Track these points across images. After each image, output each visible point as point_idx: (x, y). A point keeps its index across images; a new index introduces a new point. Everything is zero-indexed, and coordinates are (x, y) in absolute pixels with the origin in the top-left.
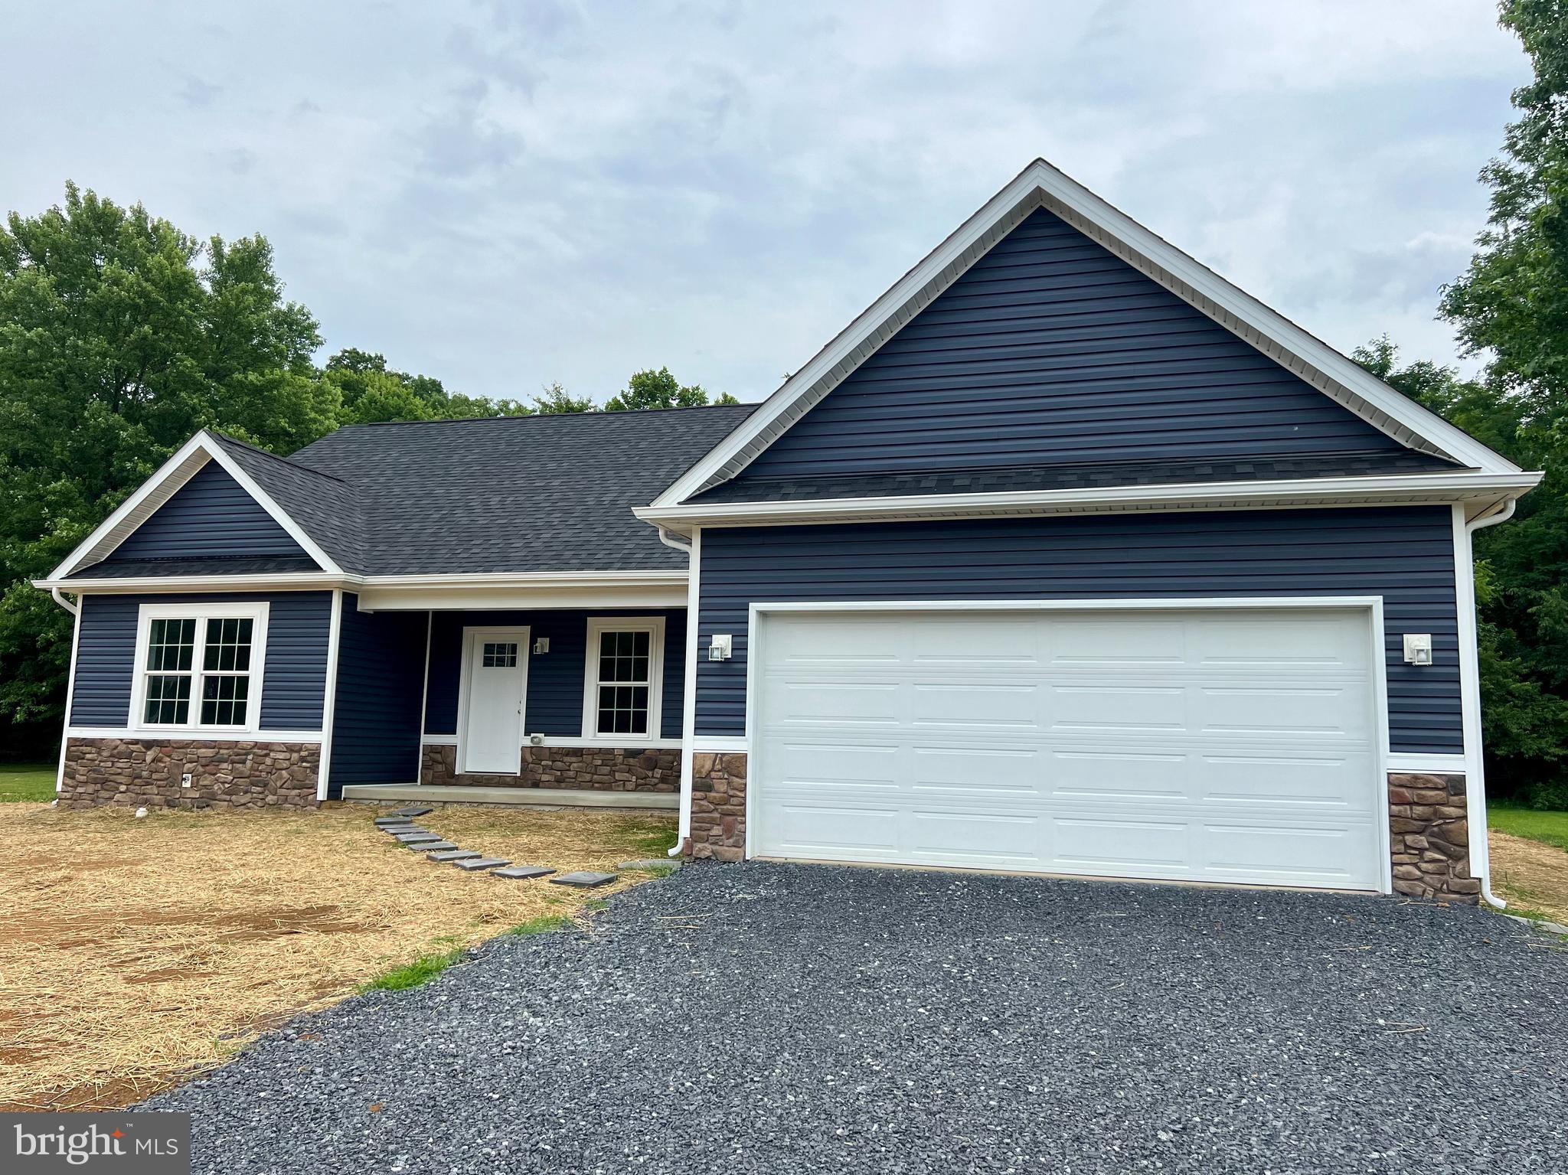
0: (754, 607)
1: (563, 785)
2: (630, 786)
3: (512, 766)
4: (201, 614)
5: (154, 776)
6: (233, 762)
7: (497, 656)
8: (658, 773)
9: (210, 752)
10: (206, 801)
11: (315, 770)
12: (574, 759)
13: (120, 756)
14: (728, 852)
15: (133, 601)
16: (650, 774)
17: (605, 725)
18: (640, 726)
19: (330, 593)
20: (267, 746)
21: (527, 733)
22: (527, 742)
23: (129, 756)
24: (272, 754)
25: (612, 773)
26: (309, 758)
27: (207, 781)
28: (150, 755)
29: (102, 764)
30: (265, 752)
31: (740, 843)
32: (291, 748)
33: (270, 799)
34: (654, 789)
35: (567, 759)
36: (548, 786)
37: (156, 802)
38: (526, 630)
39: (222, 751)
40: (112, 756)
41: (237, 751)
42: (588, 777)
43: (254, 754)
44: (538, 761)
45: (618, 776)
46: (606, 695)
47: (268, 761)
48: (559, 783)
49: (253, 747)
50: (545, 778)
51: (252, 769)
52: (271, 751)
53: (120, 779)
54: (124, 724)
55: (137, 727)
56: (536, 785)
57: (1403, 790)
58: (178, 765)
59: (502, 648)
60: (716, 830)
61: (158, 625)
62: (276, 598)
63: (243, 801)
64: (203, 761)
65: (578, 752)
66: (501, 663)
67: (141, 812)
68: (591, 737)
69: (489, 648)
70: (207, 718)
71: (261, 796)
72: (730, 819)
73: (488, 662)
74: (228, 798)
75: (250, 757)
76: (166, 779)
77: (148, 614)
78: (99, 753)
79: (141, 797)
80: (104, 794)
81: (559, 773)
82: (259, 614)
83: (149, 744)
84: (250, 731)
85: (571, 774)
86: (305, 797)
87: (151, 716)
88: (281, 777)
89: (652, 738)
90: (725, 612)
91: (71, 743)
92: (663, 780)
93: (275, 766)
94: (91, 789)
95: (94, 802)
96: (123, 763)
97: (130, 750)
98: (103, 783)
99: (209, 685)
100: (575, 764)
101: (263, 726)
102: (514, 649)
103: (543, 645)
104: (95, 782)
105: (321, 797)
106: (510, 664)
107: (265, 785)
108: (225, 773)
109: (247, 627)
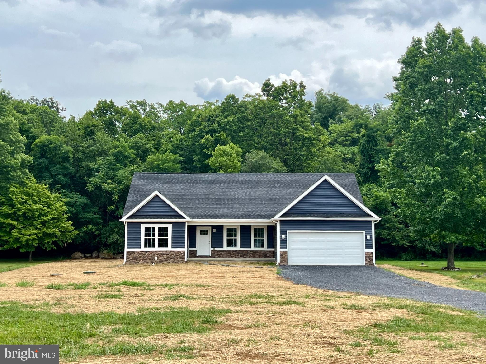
0: (288, 231)
3: (209, 254)
4: (156, 226)
5: (148, 258)
7: (204, 232)
8: (240, 255)
9: (161, 253)
10: (161, 262)
11: (184, 255)
13: (140, 254)
14: (285, 264)
15: (140, 224)
16: (238, 255)
17: (228, 246)
18: (235, 246)
19: (185, 223)
20: (174, 251)
21: (212, 248)
22: (212, 249)
23: (142, 254)
24: (175, 253)
25: (230, 255)
26: (183, 253)
27: (161, 258)
28: (147, 254)
29: (136, 256)
31: (287, 263)
32: (179, 252)
33: (175, 261)
34: (239, 258)
36: (217, 258)
37: (149, 262)
38: (211, 228)
39: (164, 253)
40: (138, 254)
41: (167, 253)
42: (225, 256)
43: (171, 253)
44: (214, 253)
46: (228, 240)
48: (219, 257)
50: (216, 256)
51: (171, 256)
53: (140, 258)
54: (140, 248)
55: (143, 248)
56: (214, 258)
57: (367, 253)
58: (154, 255)
59: (204, 231)
60: (283, 261)
61: (146, 229)
62: (173, 223)
63: (169, 262)
64: (160, 255)
65: (223, 251)
66: (204, 234)
67: (153, 264)
68: (225, 248)
69: (201, 231)
70: (159, 246)
71: (173, 261)
72: (285, 260)
73: (201, 234)
74: (166, 261)
76: (151, 258)
77: (143, 227)
78: (135, 254)
79: (146, 262)
80: (136, 261)
81: (219, 255)
82: (170, 226)
83: (146, 252)
84: (170, 248)
85: (222, 255)
86: (182, 261)
87: (146, 246)
88: (177, 257)
89: (238, 248)
90: (283, 232)
91: (127, 252)
92: (241, 256)
93: (176, 255)
94: (134, 261)
95: (135, 263)
96: (141, 255)
97: (142, 253)
98: (136, 259)
99: (159, 240)
100: (222, 253)
101: (172, 248)
102: (207, 231)
103: (214, 231)
104: (134, 259)
105: (186, 260)
106: (207, 234)
107: (174, 259)
108: (165, 256)
109: (167, 229)
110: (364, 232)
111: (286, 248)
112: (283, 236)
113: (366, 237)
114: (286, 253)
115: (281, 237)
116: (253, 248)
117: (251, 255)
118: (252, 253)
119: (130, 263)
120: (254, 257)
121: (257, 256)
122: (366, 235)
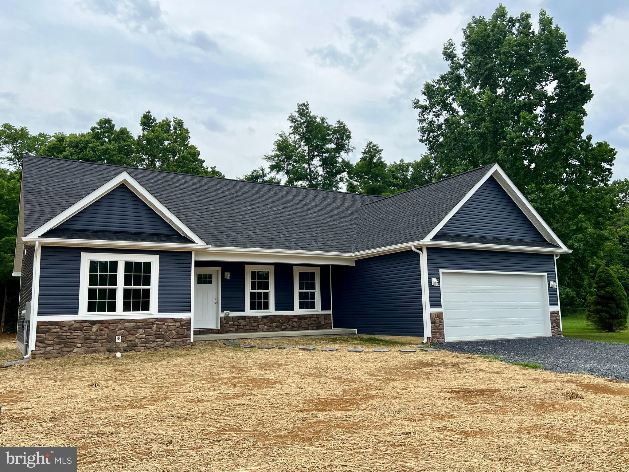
0: (441, 271)
1: (239, 331)
2: (264, 330)
3: (216, 325)
4: (121, 260)
5: (99, 338)
6: (145, 328)
7: (204, 280)
8: (275, 324)
9: (131, 325)
10: (133, 347)
11: (189, 329)
12: (242, 321)
13: (76, 329)
14: (441, 340)
15: (78, 251)
16: (272, 325)
17: (253, 307)
18: (266, 307)
19: (190, 253)
20: (164, 321)
21: (222, 311)
22: (222, 315)
23: (81, 329)
24: (166, 324)
25: (258, 326)
26: (185, 324)
27: (132, 338)
28: (95, 328)
29: (64, 334)
30: (163, 323)
31: (443, 338)
32: (175, 320)
33: (167, 344)
34: (273, 330)
35: (239, 321)
36: (232, 332)
37: (101, 350)
38: (220, 269)
39: (138, 324)
40: (69, 329)
41: (147, 324)
42: (248, 327)
43: (157, 324)
44: (228, 322)
45: (260, 326)
46: (253, 295)
47: (165, 327)
48: (237, 331)
49: (156, 321)
50: (231, 329)
51: (156, 331)
52: (165, 322)
53: (76, 341)
54: (77, 313)
55: (84, 314)
56: (227, 332)
57: (552, 314)
58: (114, 332)
59: (205, 276)
60: (438, 335)
61: (93, 265)
62: (162, 253)
63: (153, 346)
64: (129, 329)
65: (244, 318)
66: (205, 282)
67: (118, 354)
68: (248, 312)
69: (200, 276)
70: (127, 307)
71: (162, 343)
72: (440, 331)
73: (200, 282)
74: (144, 345)
75: (155, 326)
76: (106, 339)
77: (86, 259)
78: (61, 329)
79: (91, 349)
80: (65, 349)
81: (236, 327)
82: (155, 261)
83: (93, 323)
84: (153, 313)
85: (242, 327)
86: (185, 341)
87: (92, 309)
88: (172, 334)
89: (271, 311)
90: (433, 273)
91: (39, 324)
92: (277, 327)
93: (169, 329)
94: (57, 347)
95: (61, 353)
96: (78, 333)
97: (82, 325)
98: (66, 344)
99: (127, 293)
100: (243, 323)
101: (160, 311)
102: (210, 276)
103: (228, 275)
104: (60, 343)
105: (192, 341)
106: (210, 282)
107: (164, 337)
108: (141, 334)
109: (148, 266)
110: (546, 274)
111: (440, 306)
112: (434, 280)
113: (549, 284)
114: (440, 316)
115: (430, 282)
116: (297, 311)
117: (295, 324)
118: (296, 320)
119: (47, 356)
120: (299, 328)
121: (305, 325)
122: (549, 281)
